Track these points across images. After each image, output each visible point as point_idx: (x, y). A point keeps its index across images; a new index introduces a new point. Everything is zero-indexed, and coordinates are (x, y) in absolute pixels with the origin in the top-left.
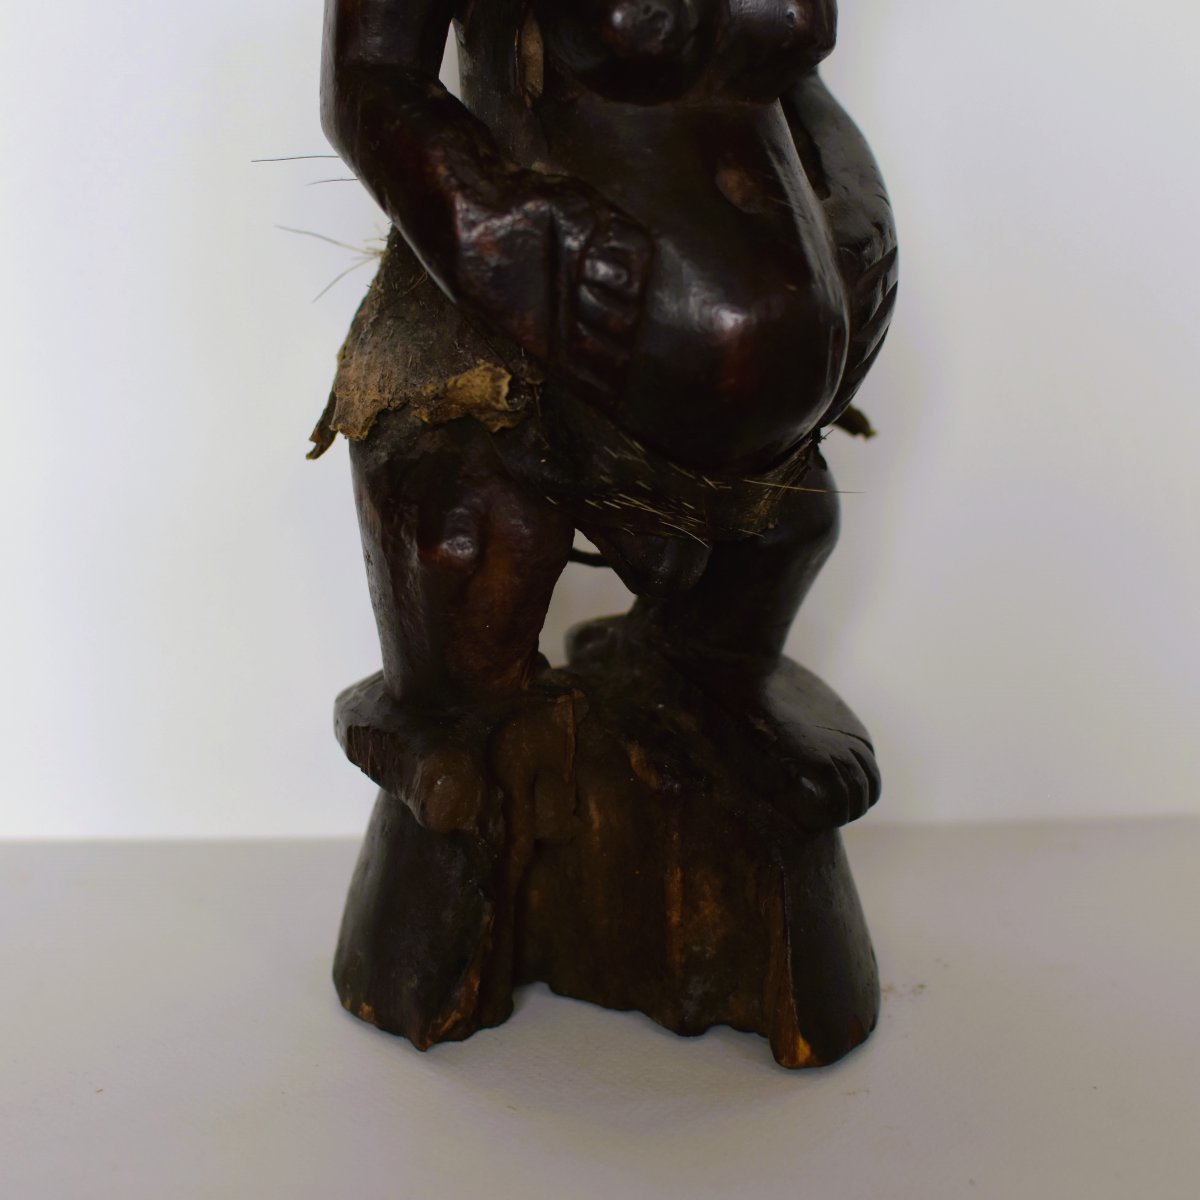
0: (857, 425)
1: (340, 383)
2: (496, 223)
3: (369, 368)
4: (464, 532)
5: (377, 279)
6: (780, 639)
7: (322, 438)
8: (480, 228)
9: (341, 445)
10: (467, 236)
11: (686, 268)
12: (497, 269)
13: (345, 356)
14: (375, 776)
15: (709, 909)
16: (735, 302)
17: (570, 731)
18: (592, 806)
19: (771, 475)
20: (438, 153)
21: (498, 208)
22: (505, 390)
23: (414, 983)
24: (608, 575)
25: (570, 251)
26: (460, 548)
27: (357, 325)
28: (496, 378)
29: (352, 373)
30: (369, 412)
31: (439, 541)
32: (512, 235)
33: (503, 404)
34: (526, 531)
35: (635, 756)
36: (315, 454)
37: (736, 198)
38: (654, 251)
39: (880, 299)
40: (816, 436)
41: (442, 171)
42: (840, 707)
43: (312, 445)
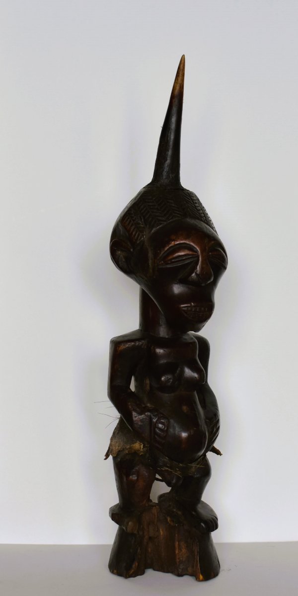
0: (218, 452)
1: (111, 445)
2: (140, 416)
3: (117, 442)
4: (135, 474)
5: (118, 424)
6: (200, 497)
7: (107, 456)
8: (137, 417)
9: (111, 457)
10: (134, 419)
11: (175, 425)
12: (140, 425)
13: (112, 439)
14: (117, 523)
15: (184, 550)
16: (185, 431)
17: (156, 514)
18: (161, 530)
19: (193, 463)
20: (129, 404)
21: (140, 414)
22: (142, 447)
23: (125, 564)
24: (164, 484)
25: (154, 422)
26: (134, 477)
27: (114, 433)
28: (140, 445)
29: (113, 443)
30: (117, 451)
31: (130, 476)
32: (143, 419)
33: (142, 450)
34: (147, 474)
35: (169, 519)
36: (105, 459)
37: (185, 411)
38: (169, 422)
39: (215, 430)
40: (204, 455)
41: (130, 407)
42: (212, 510)
43: (105, 457)
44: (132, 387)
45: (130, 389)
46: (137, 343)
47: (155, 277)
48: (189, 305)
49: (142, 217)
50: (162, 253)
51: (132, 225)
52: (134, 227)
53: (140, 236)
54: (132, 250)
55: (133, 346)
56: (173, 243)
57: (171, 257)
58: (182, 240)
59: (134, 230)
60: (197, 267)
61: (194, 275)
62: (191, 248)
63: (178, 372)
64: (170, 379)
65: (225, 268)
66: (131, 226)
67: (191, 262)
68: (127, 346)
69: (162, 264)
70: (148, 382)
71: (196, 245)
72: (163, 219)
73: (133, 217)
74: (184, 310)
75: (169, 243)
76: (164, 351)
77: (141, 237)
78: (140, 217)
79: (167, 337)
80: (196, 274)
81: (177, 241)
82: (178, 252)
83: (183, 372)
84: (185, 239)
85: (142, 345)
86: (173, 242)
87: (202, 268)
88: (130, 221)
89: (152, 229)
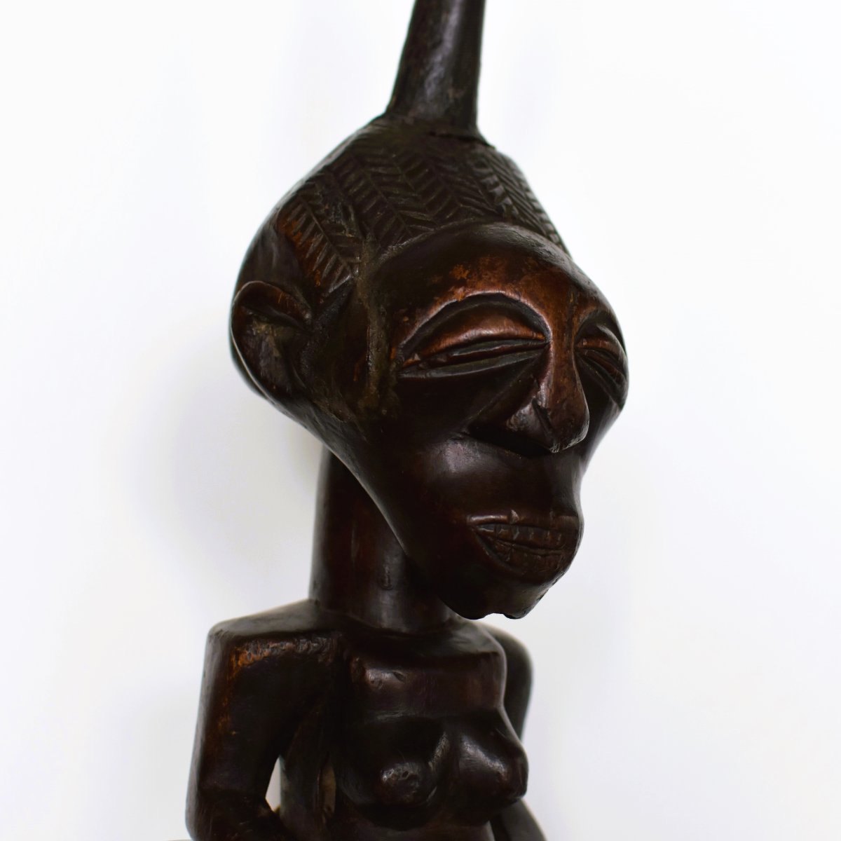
44: (273, 797)
45: (267, 806)
46: (303, 646)
47: (384, 411)
48: (502, 517)
49: (351, 209)
50: (419, 325)
51: (316, 231)
52: (319, 238)
53: (340, 269)
54: (308, 316)
55: (291, 652)
56: (460, 293)
57: (451, 341)
58: (492, 285)
59: (319, 248)
60: (539, 384)
61: (527, 409)
62: (521, 317)
63: (438, 752)
64: (413, 778)
65: (621, 405)
66: (312, 235)
67: (519, 366)
68: (267, 652)
69: (417, 363)
70: (330, 781)
71: (541, 306)
72: (427, 217)
73: (318, 207)
74: (484, 536)
75: (443, 290)
76: (397, 676)
77: (344, 274)
78: (345, 209)
79: (404, 629)
80: (536, 407)
81: (474, 288)
82: (475, 325)
83: (454, 752)
84: (505, 281)
85: (319, 652)
86: (460, 290)
87: (557, 390)
88: (309, 220)
89: (386, 248)
